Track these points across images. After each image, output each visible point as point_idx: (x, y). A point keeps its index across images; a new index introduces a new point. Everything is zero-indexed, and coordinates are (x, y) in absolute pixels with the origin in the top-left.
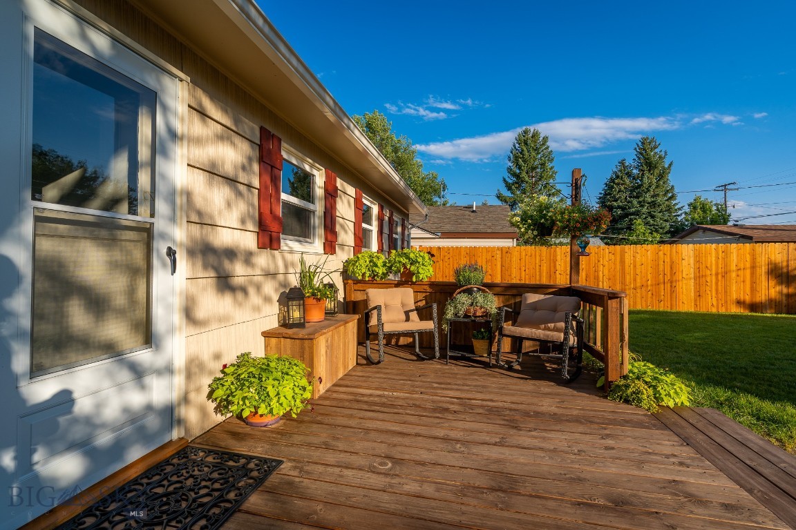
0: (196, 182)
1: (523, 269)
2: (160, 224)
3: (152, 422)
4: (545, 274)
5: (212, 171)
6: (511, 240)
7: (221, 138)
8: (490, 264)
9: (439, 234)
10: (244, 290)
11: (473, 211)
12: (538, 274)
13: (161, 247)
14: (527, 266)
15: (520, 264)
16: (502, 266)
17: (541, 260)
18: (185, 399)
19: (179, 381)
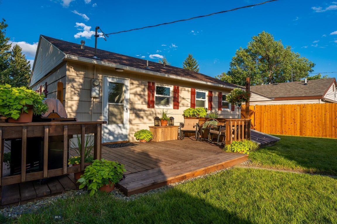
0: (132, 97)
1: (314, 116)
2: (125, 105)
3: (123, 137)
4: (328, 119)
5: (135, 94)
6: (318, 100)
7: (137, 87)
8: (293, 113)
9: (274, 99)
10: (142, 118)
11: (305, 84)
12: (323, 119)
13: (125, 109)
14: (316, 115)
15: (312, 113)
16: (301, 114)
17: (326, 111)
18: (129, 135)
19: (128, 131)
